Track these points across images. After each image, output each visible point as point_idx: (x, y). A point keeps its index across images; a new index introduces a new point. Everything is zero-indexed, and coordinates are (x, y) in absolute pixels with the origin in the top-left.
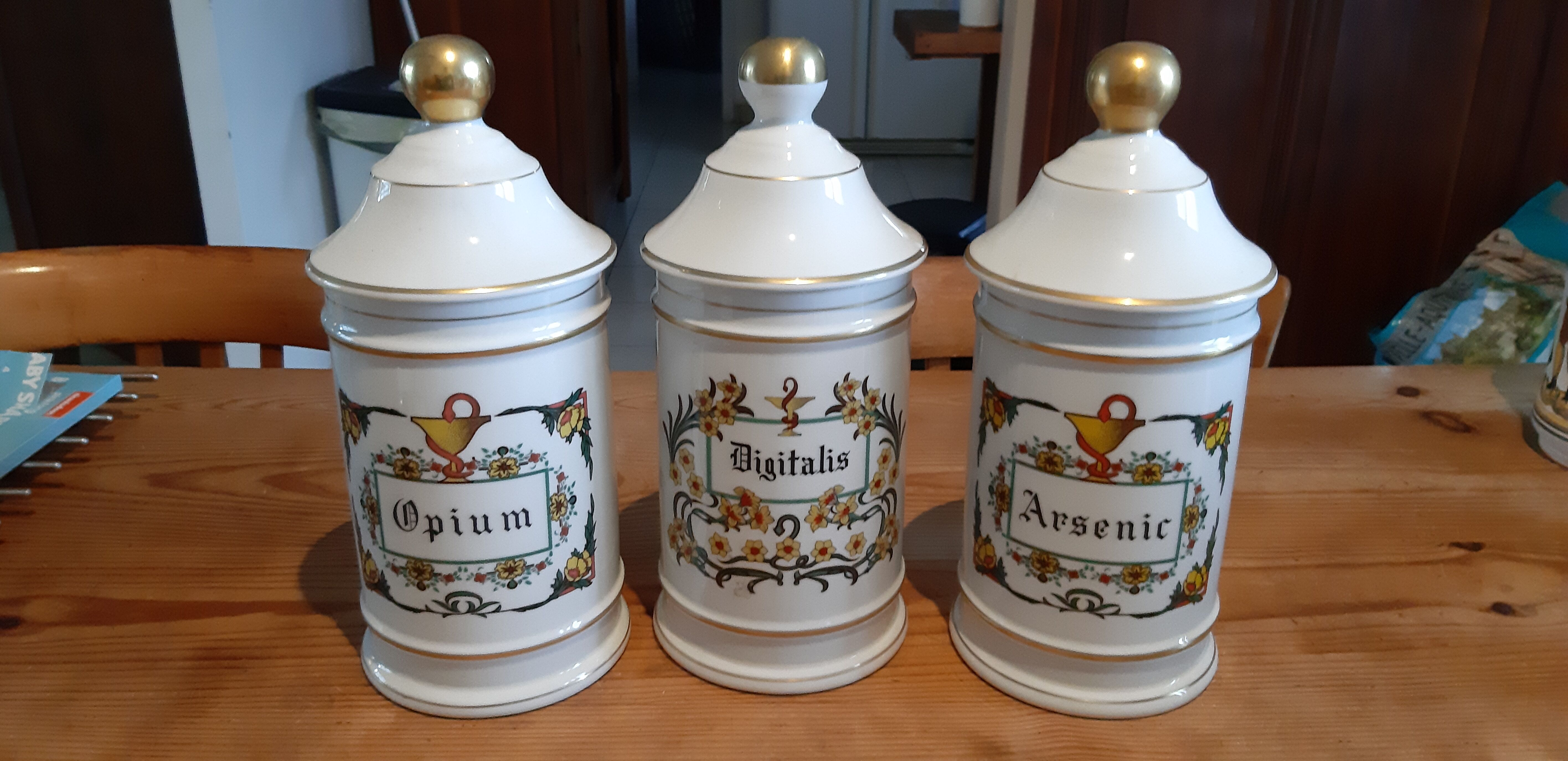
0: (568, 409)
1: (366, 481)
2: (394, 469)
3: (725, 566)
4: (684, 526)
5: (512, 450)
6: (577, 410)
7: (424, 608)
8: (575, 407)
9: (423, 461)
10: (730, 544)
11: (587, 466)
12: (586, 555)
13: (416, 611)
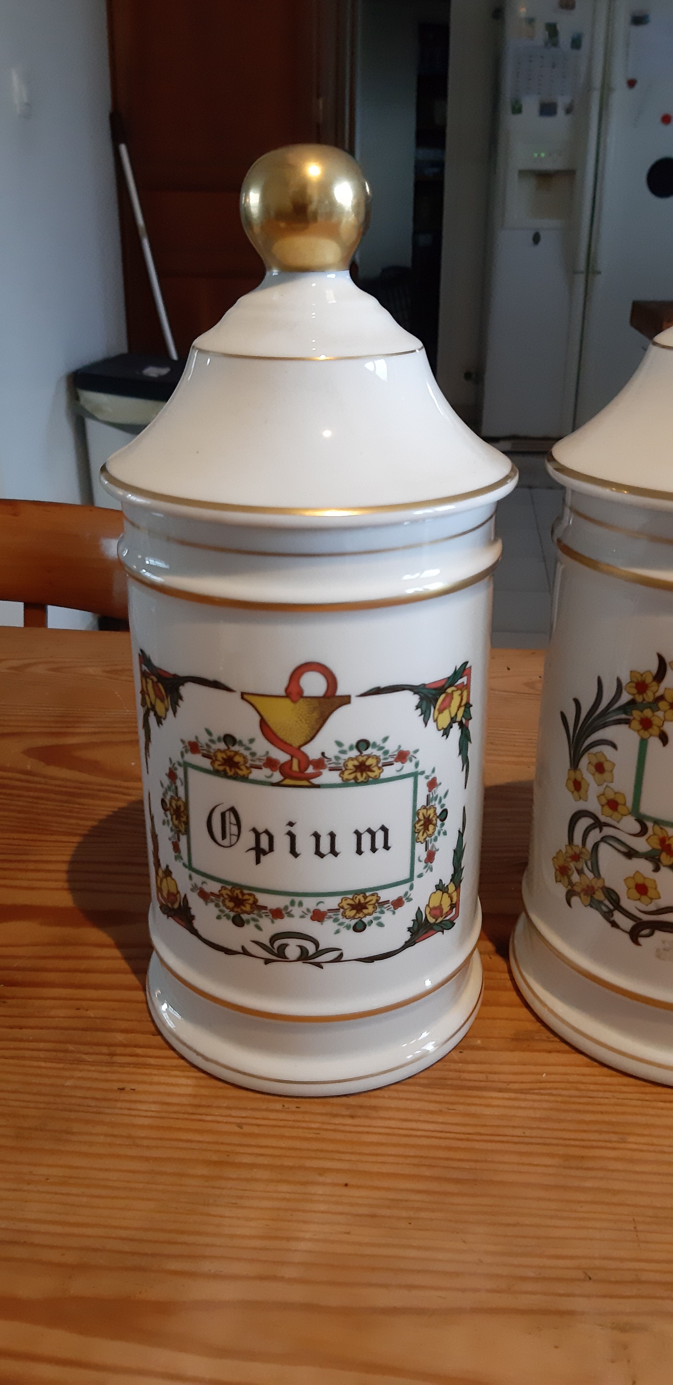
0: (449, 690)
1: (172, 775)
2: (213, 763)
3: (645, 918)
4: (586, 856)
5: (374, 745)
6: (459, 692)
7: (240, 950)
8: (458, 688)
9: (253, 754)
10: (659, 889)
11: (463, 770)
12: (452, 888)
13: (228, 952)
